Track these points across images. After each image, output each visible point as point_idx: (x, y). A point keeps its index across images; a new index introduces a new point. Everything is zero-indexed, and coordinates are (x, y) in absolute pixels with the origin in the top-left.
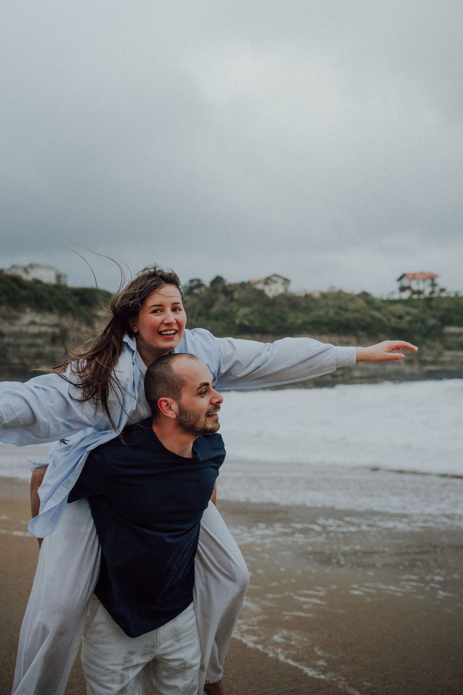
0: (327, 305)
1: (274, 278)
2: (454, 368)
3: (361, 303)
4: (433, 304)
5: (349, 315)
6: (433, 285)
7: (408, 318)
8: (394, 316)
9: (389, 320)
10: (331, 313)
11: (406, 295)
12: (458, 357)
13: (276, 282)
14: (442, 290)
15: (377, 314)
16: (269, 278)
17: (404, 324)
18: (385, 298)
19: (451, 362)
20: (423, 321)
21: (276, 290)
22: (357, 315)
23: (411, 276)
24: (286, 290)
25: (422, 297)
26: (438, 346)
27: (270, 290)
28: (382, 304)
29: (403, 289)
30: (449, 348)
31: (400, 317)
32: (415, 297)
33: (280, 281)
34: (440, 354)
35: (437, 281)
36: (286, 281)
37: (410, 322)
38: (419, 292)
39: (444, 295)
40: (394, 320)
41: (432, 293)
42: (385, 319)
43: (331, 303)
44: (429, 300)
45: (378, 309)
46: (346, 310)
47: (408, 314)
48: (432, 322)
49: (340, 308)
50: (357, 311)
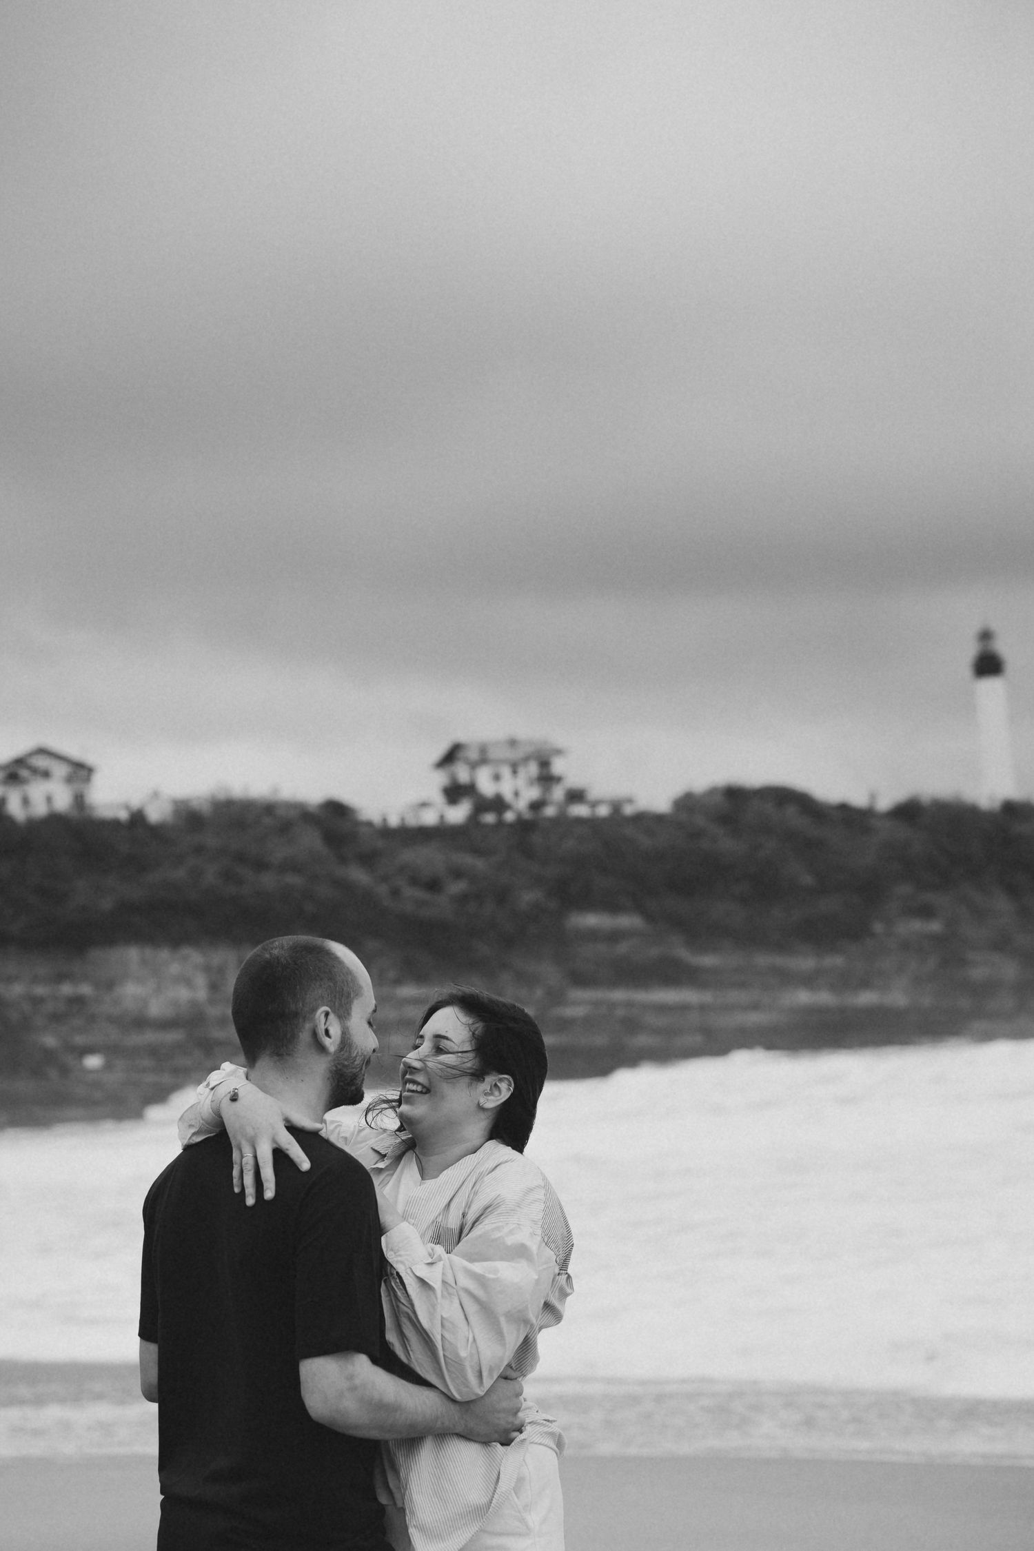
0: (199, 850)
1: (41, 762)
2: (600, 1040)
3: (311, 840)
4: (536, 839)
5: (268, 881)
6: (547, 779)
7: (457, 887)
8: (414, 881)
9: (395, 893)
10: (211, 876)
11: (458, 814)
12: (612, 1006)
13: (46, 774)
14: (576, 796)
15: (358, 875)
16: (20, 762)
17: (441, 906)
18: (394, 821)
19: (588, 1023)
20: (503, 896)
21: (49, 799)
22: (293, 880)
23: (473, 755)
24: (79, 801)
25: (509, 816)
26: (550, 972)
27: (26, 801)
28: (380, 844)
29: (454, 793)
30: (580, 979)
31: (433, 885)
32: (489, 818)
33: (60, 770)
34: (556, 997)
35: (558, 766)
36: (81, 771)
37: (463, 899)
38: (498, 804)
39: (580, 810)
40: (410, 892)
41: (536, 806)
42: (382, 890)
43: (211, 840)
44: (525, 827)
45: (368, 859)
46: (261, 865)
47: (458, 874)
48: (528, 897)
49: (241, 858)
50: (291, 866)
